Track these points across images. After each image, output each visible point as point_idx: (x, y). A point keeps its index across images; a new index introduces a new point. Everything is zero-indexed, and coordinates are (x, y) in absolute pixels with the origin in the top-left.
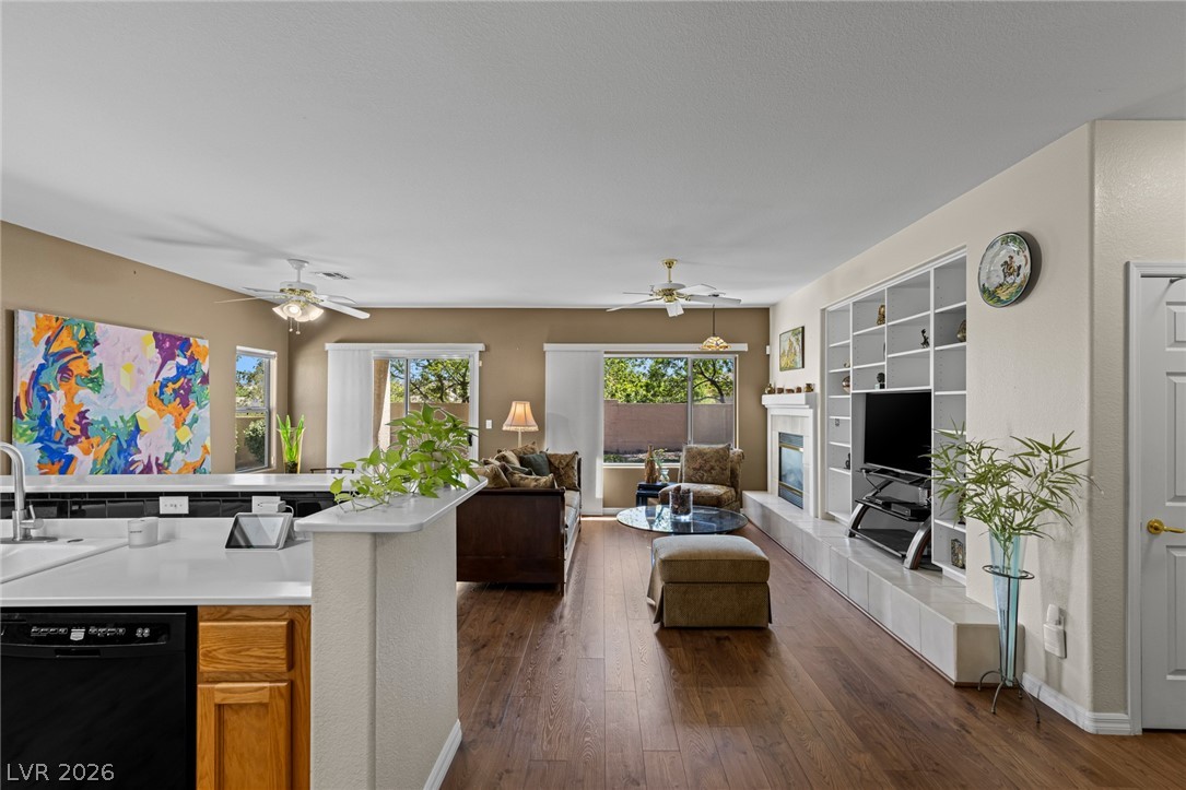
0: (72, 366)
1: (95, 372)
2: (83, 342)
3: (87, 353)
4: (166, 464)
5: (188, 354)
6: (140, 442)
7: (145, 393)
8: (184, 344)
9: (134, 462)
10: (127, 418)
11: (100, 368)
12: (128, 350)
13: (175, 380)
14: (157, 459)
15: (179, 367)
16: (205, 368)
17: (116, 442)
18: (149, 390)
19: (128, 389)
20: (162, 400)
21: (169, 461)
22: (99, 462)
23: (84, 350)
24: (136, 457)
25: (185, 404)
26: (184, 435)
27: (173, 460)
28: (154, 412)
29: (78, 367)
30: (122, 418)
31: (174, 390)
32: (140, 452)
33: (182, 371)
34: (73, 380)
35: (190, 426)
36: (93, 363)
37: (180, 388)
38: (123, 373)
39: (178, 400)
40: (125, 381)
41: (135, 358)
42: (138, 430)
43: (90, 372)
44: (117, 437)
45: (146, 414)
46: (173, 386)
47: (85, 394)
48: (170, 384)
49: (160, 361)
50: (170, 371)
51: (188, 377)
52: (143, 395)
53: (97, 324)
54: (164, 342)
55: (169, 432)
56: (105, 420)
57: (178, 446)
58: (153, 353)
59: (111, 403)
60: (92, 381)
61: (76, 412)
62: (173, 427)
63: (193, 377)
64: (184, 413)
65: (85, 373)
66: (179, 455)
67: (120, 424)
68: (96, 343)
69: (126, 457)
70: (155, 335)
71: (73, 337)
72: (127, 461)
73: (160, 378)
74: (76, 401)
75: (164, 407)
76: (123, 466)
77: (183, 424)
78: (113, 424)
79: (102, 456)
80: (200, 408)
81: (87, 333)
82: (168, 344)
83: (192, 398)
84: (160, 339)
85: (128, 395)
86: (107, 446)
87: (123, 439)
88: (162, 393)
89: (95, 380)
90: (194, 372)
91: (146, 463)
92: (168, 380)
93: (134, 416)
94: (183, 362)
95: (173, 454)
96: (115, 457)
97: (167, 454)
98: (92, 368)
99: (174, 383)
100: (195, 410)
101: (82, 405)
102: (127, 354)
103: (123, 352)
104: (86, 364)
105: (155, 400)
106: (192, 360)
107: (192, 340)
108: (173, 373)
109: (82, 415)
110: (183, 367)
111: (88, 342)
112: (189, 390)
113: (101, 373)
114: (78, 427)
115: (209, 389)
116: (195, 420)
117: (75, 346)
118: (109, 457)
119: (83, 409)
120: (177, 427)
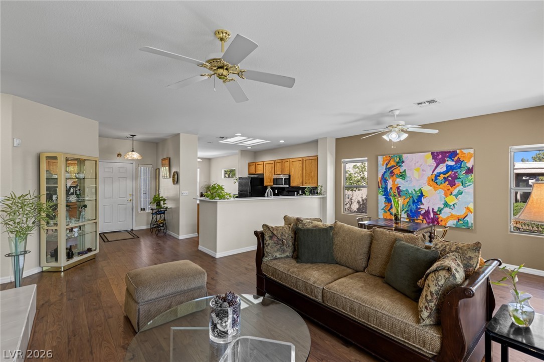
0: (394, 171)
1: (403, 172)
2: (398, 163)
3: (399, 166)
4: (439, 213)
5: (456, 158)
6: (423, 200)
7: (426, 179)
8: (453, 154)
9: (420, 208)
10: (417, 190)
11: (405, 171)
12: (418, 162)
13: (444, 173)
14: (433, 209)
15: (447, 166)
16: (470, 165)
17: (411, 199)
18: (428, 178)
19: (418, 178)
20: (437, 183)
21: (440, 211)
22: (405, 205)
23: (398, 165)
24: (421, 206)
25: (452, 184)
26: (451, 200)
27: (442, 211)
28: (432, 188)
29: (396, 171)
30: (414, 190)
31: (444, 178)
32: (424, 205)
33: (450, 168)
34: (395, 176)
35: (456, 196)
36: (402, 170)
37: (448, 177)
38: (415, 172)
39: (447, 183)
40: (416, 175)
41: (421, 165)
42: (422, 195)
43: (401, 173)
44: (412, 197)
45: (427, 189)
46: (444, 176)
47: (399, 181)
48: (442, 176)
49: (435, 165)
50: (442, 168)
51: (455, 171)
52: (425, 180)
53: (403, 155)
54: (438, 155)
55: (441, 198)
56: (407, 190)
57: (446, 205)
58: (432, 162)
59: (409, 184)
60: (402, 176)
61: (396, 186)
62: (444, 196)
63: (459, 170)
64: (451, 189)
65: (399, 173)
66: (447, 210)
67: (414, 192)
68: (403, 162)
69: (416, 206)
70: (432, 154)
71: (395, 161)
72: (417, 207)
73: (435, 172)
74: (396, 183)
75: (438, 186)
76: (415, 209)
77: (451, 194)
78: (410, 192)
79: (406, 204)
80: (465, 187)
81: (400, 159)
82: (440, 156)
83: (457, 182)
84: (435, 155)
85: (417, 180)
86: (408, 200)
87: (415, 198)
88: (436, 179)
89: (403, 176)
90: (460, 168)
91: (427, 209)
92: (440, 173)
93: (420, 189)
94: (452, 163)
95: (442, 209)
96: (412, 205)
97: (439, 208)
98: (401, 171)
99: (444, 175)
100: (460, 188)
101: (398, 184)
102: (417, 164)
103: (415, 164)
104: (399, 170)
105: (432, 183)
106: (459, 161)
107: (458, 151)
108: (445, 169)
109: (398, 188)
110: (451, 166)
111: (400, 162)
112: (455, 177)
113: (405, 172)
114: (397, 192)
115: (471, 177)
116: (460, 193)
117: (395, 164)
118: (409, 204)
119: (398, 186)
120: (446, 196)
